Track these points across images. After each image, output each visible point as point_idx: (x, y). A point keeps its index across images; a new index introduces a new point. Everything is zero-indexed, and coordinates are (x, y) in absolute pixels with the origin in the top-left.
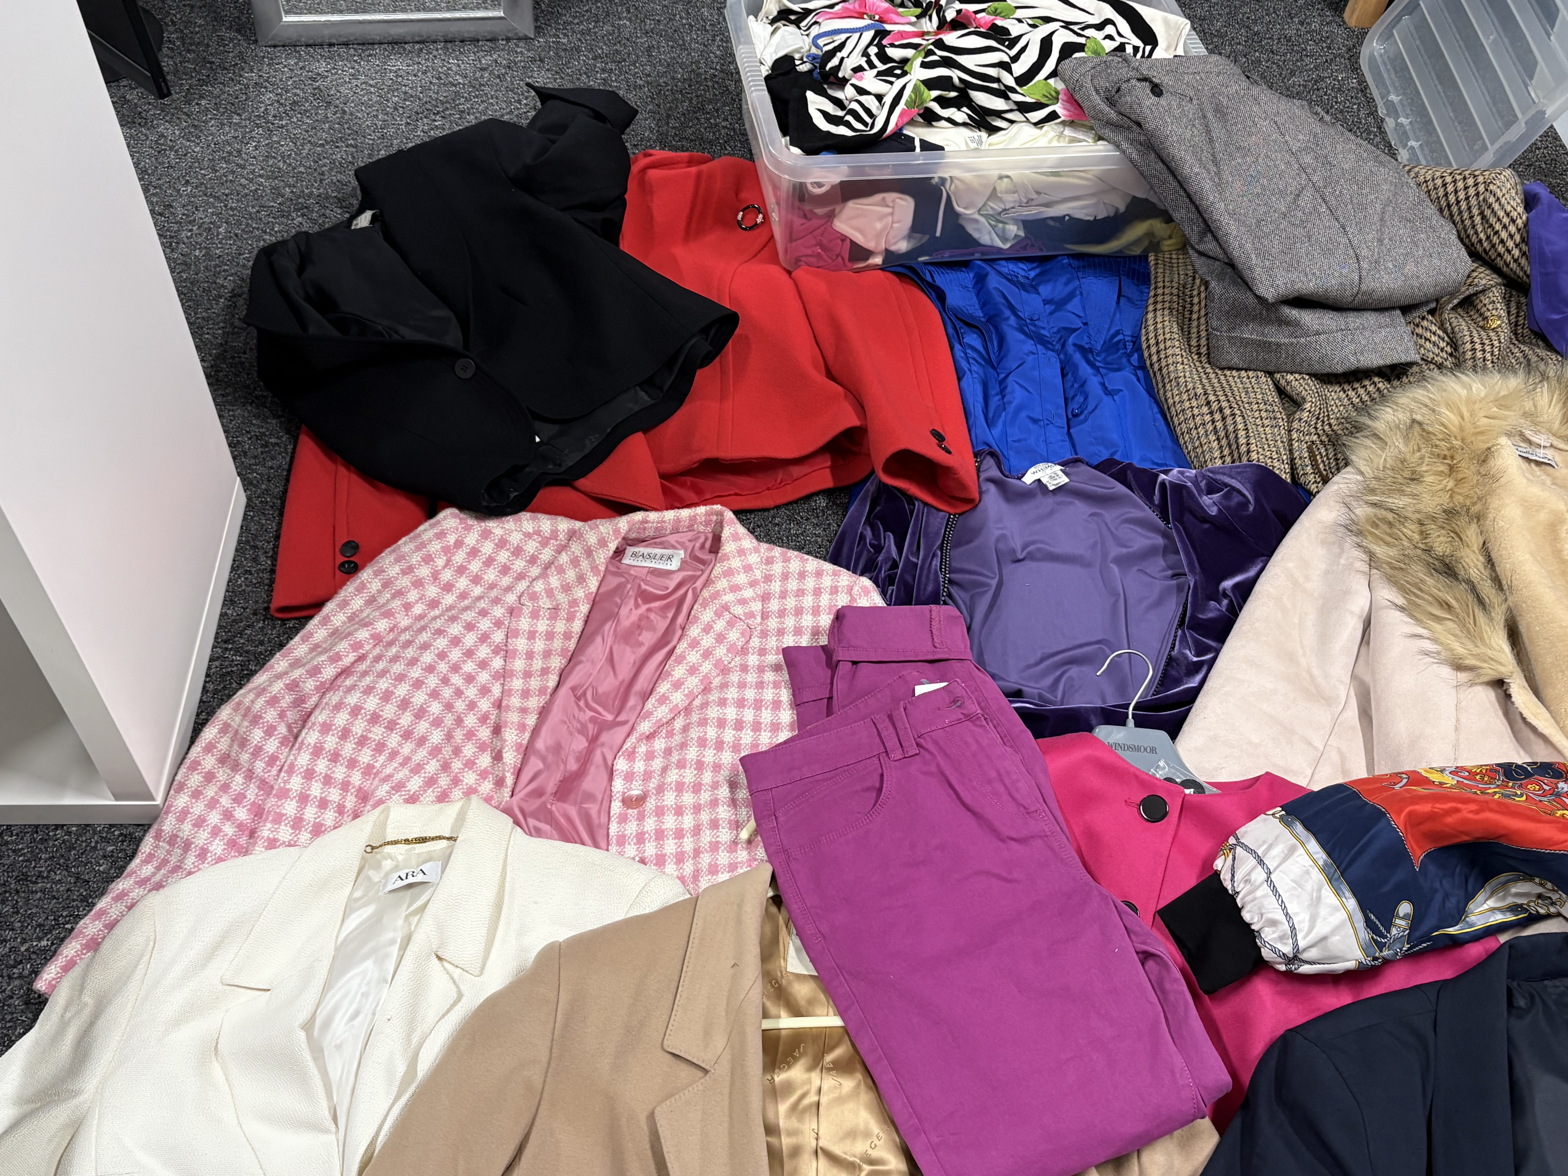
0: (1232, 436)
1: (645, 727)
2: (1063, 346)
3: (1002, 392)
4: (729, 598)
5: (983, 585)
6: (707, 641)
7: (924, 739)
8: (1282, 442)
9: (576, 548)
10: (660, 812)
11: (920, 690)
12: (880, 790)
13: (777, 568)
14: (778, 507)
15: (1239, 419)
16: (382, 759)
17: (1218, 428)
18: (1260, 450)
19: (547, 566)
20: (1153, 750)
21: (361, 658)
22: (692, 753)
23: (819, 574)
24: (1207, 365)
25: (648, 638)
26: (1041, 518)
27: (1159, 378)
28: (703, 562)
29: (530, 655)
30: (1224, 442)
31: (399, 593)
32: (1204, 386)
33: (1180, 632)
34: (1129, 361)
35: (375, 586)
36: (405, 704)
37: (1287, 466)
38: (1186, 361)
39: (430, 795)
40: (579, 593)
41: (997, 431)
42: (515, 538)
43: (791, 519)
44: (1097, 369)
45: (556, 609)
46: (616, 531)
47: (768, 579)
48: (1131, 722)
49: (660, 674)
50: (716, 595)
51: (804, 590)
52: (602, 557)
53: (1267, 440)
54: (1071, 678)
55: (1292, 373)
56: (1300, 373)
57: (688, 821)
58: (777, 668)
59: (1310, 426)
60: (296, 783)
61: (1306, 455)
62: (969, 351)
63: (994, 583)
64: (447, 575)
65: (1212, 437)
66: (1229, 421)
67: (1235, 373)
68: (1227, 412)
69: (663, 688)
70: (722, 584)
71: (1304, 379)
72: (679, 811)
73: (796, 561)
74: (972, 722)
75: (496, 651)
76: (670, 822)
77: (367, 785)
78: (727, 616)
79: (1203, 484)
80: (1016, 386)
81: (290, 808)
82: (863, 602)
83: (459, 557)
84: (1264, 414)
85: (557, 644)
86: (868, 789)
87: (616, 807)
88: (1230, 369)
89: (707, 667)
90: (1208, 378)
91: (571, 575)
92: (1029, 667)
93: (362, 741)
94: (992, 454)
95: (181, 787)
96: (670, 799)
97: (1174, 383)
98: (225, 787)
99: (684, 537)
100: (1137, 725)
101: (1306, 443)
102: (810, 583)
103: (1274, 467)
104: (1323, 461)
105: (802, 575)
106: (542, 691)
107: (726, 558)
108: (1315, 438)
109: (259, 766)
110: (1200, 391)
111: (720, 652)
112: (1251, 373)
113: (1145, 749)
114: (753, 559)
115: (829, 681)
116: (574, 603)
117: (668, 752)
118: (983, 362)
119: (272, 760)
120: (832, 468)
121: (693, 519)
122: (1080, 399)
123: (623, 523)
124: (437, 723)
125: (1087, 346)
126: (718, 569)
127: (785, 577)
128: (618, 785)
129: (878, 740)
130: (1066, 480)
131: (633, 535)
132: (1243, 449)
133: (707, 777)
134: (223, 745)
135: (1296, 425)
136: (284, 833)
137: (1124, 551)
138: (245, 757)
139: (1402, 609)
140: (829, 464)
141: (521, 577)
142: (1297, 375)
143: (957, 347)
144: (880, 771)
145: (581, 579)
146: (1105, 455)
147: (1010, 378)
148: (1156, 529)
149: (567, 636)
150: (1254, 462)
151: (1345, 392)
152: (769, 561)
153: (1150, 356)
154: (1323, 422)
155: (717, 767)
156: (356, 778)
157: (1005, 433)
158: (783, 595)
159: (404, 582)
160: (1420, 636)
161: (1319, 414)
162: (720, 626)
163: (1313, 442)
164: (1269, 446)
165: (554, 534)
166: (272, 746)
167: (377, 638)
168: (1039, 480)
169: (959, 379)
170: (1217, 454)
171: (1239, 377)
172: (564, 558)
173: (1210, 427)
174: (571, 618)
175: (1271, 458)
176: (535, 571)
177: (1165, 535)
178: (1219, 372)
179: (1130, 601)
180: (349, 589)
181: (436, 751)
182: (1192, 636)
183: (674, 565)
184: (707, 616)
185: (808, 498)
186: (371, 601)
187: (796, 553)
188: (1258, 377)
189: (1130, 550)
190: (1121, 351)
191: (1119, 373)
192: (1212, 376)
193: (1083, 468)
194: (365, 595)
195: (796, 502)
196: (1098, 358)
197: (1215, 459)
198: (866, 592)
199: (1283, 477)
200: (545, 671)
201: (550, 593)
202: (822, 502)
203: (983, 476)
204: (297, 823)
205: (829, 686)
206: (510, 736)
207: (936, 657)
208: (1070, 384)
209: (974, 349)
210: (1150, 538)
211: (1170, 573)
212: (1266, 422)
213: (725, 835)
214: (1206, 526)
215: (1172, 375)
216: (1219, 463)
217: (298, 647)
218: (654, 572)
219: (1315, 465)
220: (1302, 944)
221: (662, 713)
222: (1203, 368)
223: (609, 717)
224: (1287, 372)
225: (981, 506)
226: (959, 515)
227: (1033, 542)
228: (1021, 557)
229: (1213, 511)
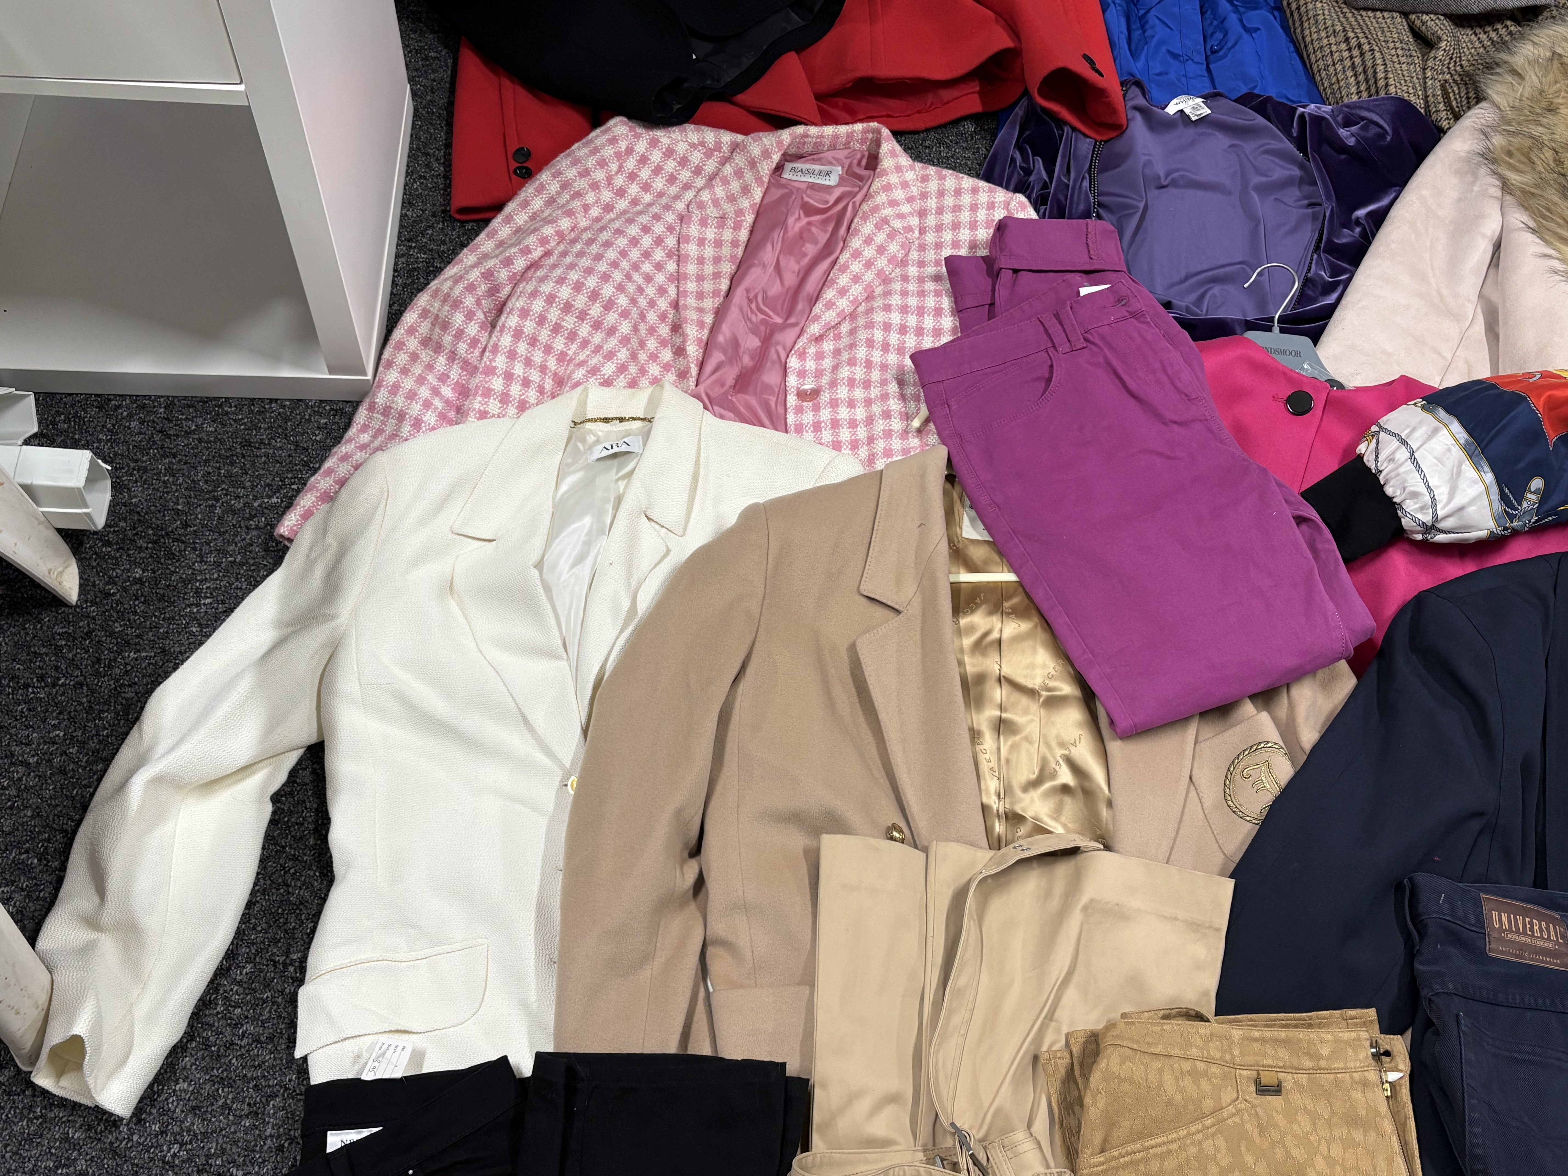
0: (1370, 71)
1: (814, 329)
3: (1144, 27)
4: (888, 212)
5: (1130, 207)
6: (869, 252)
7: (1091, 334)
8: (1418, 79)
9: (740, 159)
10: (834, 404)
11: (1084, 291)
12: (1049, 380)
13: (933, 186)
14: (927, 130)
15: (1377, 55)
16: (574, 347)
17: (1356, 63)
18: (1397, 84)
19: (712, 178)
20: (1298, 354)
21: (547, 254)
22: (861, 353)
23: (975, 191)
24: (1344, 6)
25: (811, 250)
26: (1182, 148)
27: (1296, 16)
28: (860, 178)
29: (701, 261)
30: (1361, 77)
31: (578, 195)
32: (1342, 24)
33: (1315, 256)
35: (554, 187)
36: (594, 295)
39: (622, 381)
40: (745, 203)
41: (1141, 62)
42: (681, 148)
43: (939, 143)
44: (1236, 7)
45: (723, 218)
46: (780, 143)
47: (924, 196)
48: (1277, 329)
49: (825, 282)
50: (876, 209)
51: (960, 206)
52: (766, 168)
53: (1404, 76)
54: (1215, 295)
55: (1427, 14)
56: (1436, 14)
57: (860, 413)
58: (937, 278)
59: (1443, 65)
60: (500, 362)
61: (1439, 93)
63: (1140, 206)
64: (619, 181)
65: (1350, 73)
66: (1368, 56)
67: (1370, 13)
68: (1366, 48)
69: (829, 294)
70: (881, 198)
72: (851, 404)
73: (951, 179)
74: (1136, 319)
75: (670, 255)
76: (844, 413)
77: (561, 371)
78: (887, 229)
79: (1340, 118)
80: (1157, 22)
81: (497, 384)
83: (631, 164)
84: (1400, 52)
85: (726, 251)
86: (1038, 379)
87: (792, 400)
88: (1366, 9)
89: (869, 276)
90: (1345, 16)
91: (735, 186)
92: (1173, 285)
93: (556, 329)
94: (1137, 84)
95: (390, 365)
96: (842, 392)
98: (430, 367)
99: (841, 154)
100: (1281, 332)
101: (1440, 81)
102: (966, 199)
103: (1409, 98)
104: (1455, 99)
105: (958, 192)
106: (716, 293)
107: (885, 173)
108: (1448, 77)
109: (462, 348)
110: (1338, 28)
111: (882, 263)
112: (1386, 14)
113: (1291, 353)
114: (910, 176)
115: (990, 288)
116: (740, 213)
117: (837, 352)
119: (474, 342)
120: (981, 93)
121: (850, 135)
122: (1219, 36)
123: (786, 135)
124: (625, 314)
126: (877, 184)
127: (941, 194)
128: (792, 381)
129: (1045, 337)
130: (1208, 112)
131: (793, 151)
132: (1381, 83)
133: (876, 375)
134: (424, 328)
135: (1430, 63)
136: (494, 406)
137: (1264, 179)
138: (448, 339)
139: (1533, 230)
140: (977, 89)
141: (687, 187)
142: (1432, 16)
144: (1050, 363)
145: (746, 190)
146: (1245, 89)
147: (1151, 13)
148: (1292, 160)
149: (735, 244)
150: (1392, 95)
151: (1476, 35)
152: (925, 179)
154: (1456, 62)
155: (884, 367)
156: (552, 363)
157: (1148, 65)
158: (940, 211)
159: (581, 184)
160: (1549, 257)
161: (1453, 54)
162: (880, 238)
163: (1446, 81)
164: (1406, 81)
165: (718, 146)
166: (472, 329)
167: (560, 235)
168: (1182, 111)
169: (1104, 10)
170: (1354, 89)
171: (1375, 17)
172: (728, 170)
173: (1347, 63)
174: (737, 227)
175: (1408, 92)
176: (700, 182)
177: (1301, 166)
178: (1356, 12)
179: (1270, 226)
180: (529, 190)
181: (625, 341)
182: (1327, 260)
183: (832, 180)
184: (867, 228)
185: (956, 122)
186: (551, 201)
187: (950, 172)
188: (1393, 17)
189: (1269, 179)
191: (1257, 12)
192: (1350, 15)
193: (1225, 101)
194: (545, 196)
195: (944, 126)
197: (1352, 94)
198: (1022, 207)
200: (717, 276)
201: (716, 203)
202: (970, 127)
203: (1130, 104)
204: (505, 399)
205: (990, 293)
206: (692, 332)
207: (1092, 268)
208: (1209, 21)
210: (1288, 169)
211: (1306, 202)
212: (1403, 59)
213: (897, 425)
214: (1344, 156)
215: (1310, 14)
216: (1355, 98)
217: (484, 243)
218: (813, 186)
219: (1447, 103)
220: (1441, 513)
221: (830, 316)
222: (1340, 7)
223: (779, 320)
224: (1423, 13)
225: (1128, 132)
226: (1106, 142)
227: (1177, 170)
228: (1165, 183)
229: (1351, 142)
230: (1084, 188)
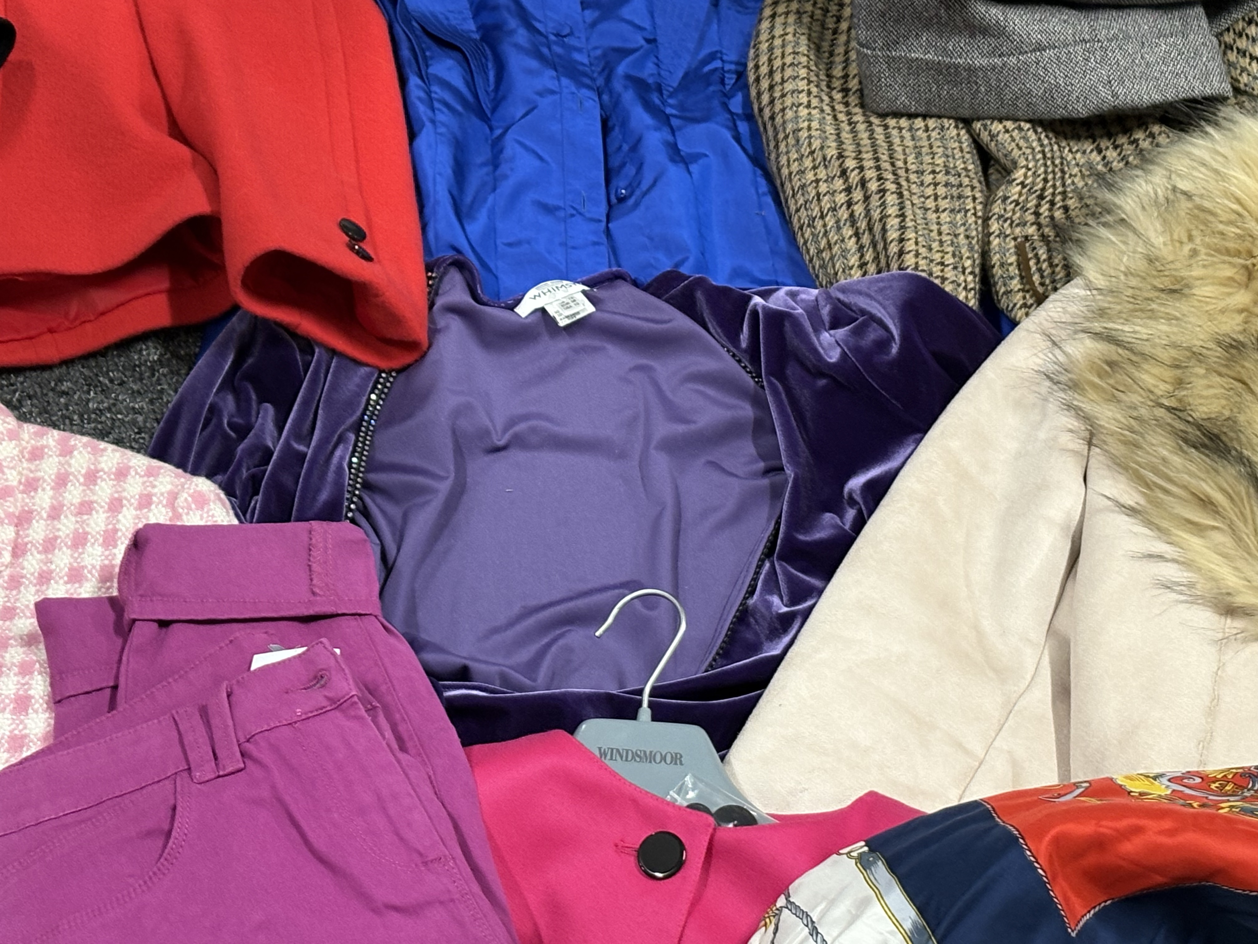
0: (877, 227)
2: (608, 80)
3: (495, 163)
5: (423, 490)
7: (256, 743)
8: (967, 237)
11: (259, 661)
12: (169, 834)
13: (49, 467)
14: (67, 362)
15: (891, 199)
17: (857, 214)
18: (922, 251)
20: (677, 759)
23: (121, 474)
24: (857, 110)
26: (543, 376)
27: (770, 132)
30: (866, 239)
32: (841, 143)
33: (767, 565)
34: (725, 106)
37: (970, 278)
38: (815, 102)
41: (475, 228)
43: (90, 384)
44: (665, 119)
47: (30, 485)
48: (645, 712)
51: (92, 502)
53: (940, 233)
54: (569, 650)
55: (1000, 120)
56: (1015, 120)
59: (1024, 210)
61: (1013, 259)
62: (435, 88)
63: (444, 487)
65: (848, 232)
66: (875, 201)
67: (904, 122)
68: (873, 186)
71: (1020, 129)
73: (82, 453)
74: (343, 711)
79: (825, 311)
80: (519, 150)
82: (194, 519)
84: (941, 191)
86: (149, 834)
88: (897, 115)
90: (853, 131)
92: (496, 631)
94: (461, 265)
97: (791, 141)
100: (655, 718)
101: (1015, 239)
102: (104, 491)
103: (944, 279)
104: (1040, 270)
105: (92, 477)
108: (1031, 230)
110: (832, 152)
112: (932, 123)
113: (664, 758)
115: (116, 658)
118: (459, 108)
120: (173, 293)
122: (630, 170)
125: (651, 81)
127: (61, 481)
129: (178, 749)
130: (590, 308)
132: (894, 249)
135: (997, 208)
137: (681, 428)
139: (1132, 511)
140: (165, 285)
142: (1009, 125)
143: (414, 81)
144: (172, 802)
146: (666, 266)
147: (510, 136)
148: (741, 392)
150: (909, 271)
151: (1100, 151)
152: (36, 454)
153: (759, 94)
154: (1052, 203)
157: (491, 231)
158: (55, 513)
160: (1160, 557)
161: (1043, 189)
163: (1026, 238)
164: (941, 243)
168: (543, 311)
169: (412, 136)
170: (854, 260)
171: (911, 129)
173: (844, 214)
175: (942, 264)
177: (759, 403)
178: (875, 120)
179: (689, 515)
182: (786, 573)
185: (124, 345)
187: (85, 439)
188: (942, 128)
189: (693, 427)
190: (712, 88)
191: (703, 126)
192: (861, 127)
193: (625, 290)
195: (102, 353)
196: (671, 101)
197: (851, 268)
198: (201, 501)
199: (962, 297)
202: (151, 353)
203: (440, 302)
205: (115, 666)
207: (311, 612)
208: (616, 145)
209: (446, 85)
210: (728, 407)
211: (761, 465)
212: (944, 204)
214: (822, 382)
215: (790, 127)
216: (857, 274)
219: (1025, 277)
222: (848, 113)
224: (993, 119)
225: (432, 355)
226: (399, 371)
227: (526, 417)
228: (501, 443)
229: (833, 356)
230: (335, 460)
